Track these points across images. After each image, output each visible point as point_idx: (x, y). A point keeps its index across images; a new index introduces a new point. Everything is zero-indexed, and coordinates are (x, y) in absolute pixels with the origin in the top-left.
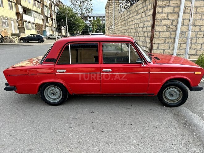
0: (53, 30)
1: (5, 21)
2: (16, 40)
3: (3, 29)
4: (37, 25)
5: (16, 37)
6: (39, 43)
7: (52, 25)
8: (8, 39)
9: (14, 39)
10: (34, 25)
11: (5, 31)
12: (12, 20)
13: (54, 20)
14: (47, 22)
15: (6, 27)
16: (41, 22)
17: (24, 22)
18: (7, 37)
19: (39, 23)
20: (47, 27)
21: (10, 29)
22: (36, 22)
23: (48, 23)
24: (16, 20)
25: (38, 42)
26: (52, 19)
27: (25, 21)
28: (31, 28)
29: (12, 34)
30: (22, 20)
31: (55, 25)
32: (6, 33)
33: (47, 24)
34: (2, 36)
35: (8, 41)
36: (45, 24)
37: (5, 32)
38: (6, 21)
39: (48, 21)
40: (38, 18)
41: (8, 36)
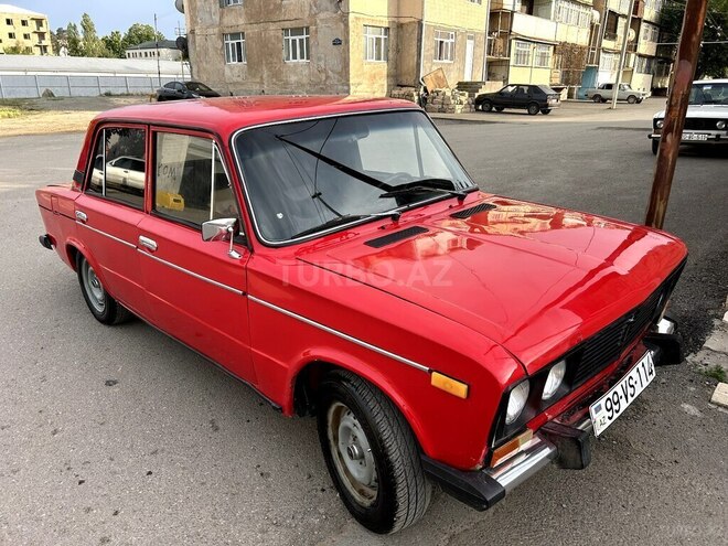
0: (631, 65)
1: (445, 41)
2: (461, 103)
3: (434, 68)
4: (562, 49)
5: (463, 95)
6: (530, 114)
7: (633, 46)
8: (439, 99)
9: (452, 101)
10: (552, 48)
11: (440, 74)
12: (470, 38)
13: (643, 26)
14: (611, 33)
15: (445, 61)
16: (580, 37)
17: (513, 42)
18: (437, 92)
19: (571, 40)
20: (607, 56)
21: (457, 65)
22: (561, 38)
23: (613, 37)
24: (482, 38)
25: (526, 111)
26: (636, 23)
27: (517, 39)
28: (534, 60)
29: (459, 83)
30: (507, 35)
31: (647, 46)
32: (441, 81)
33: (607, 44)
34: (425, 90)
35: (437, 106)
36: (600, 45)
37: (438, 78)
38: (451, 40)
39: (615, 31)
40: (573, 20)
41: (443, 90)
